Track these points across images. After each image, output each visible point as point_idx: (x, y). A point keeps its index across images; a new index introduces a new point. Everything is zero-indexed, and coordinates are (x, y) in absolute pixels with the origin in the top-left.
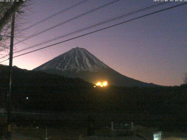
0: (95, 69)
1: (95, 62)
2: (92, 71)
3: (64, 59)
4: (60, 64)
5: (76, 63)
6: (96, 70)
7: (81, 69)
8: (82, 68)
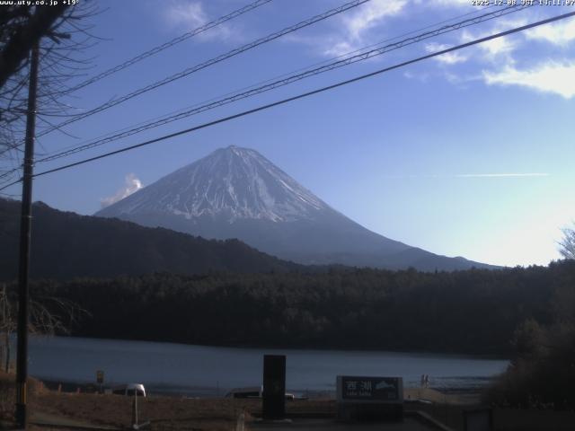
0: (287, 213)
1: (287, 191)
2: (277, 219)
3: (192, 182)
4: (178, 196)
5: (227, 193)
6: (288, 216)
7: (242, 212)
8: (245, 209)
